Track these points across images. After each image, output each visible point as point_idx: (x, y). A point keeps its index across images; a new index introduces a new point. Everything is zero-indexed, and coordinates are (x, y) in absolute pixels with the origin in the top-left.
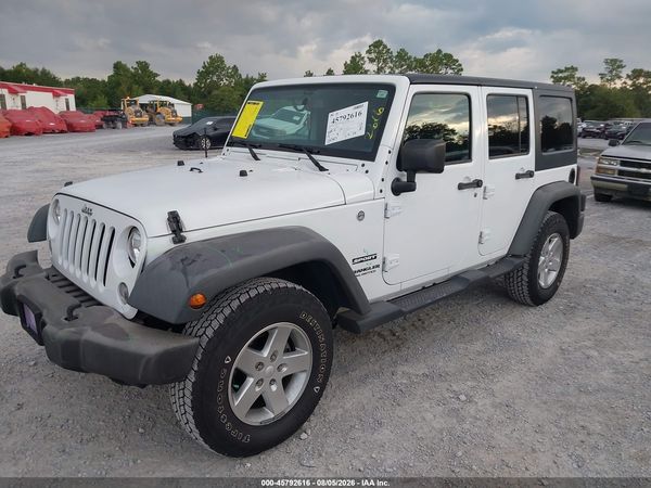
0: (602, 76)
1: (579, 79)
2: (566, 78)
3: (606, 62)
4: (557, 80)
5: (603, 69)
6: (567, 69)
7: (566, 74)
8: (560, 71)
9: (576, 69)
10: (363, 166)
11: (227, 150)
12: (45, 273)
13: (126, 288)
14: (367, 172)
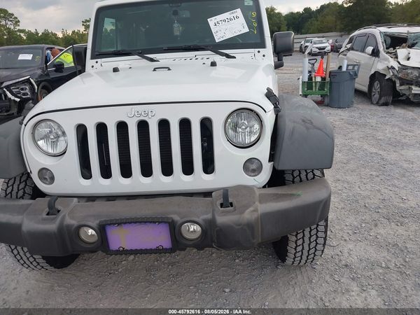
4: (87, 27)
8: (87, 21)
10: (259, 52)
11: (97, 62)
12: (75, 199)
13: (257, 161)
14: (264, 56)
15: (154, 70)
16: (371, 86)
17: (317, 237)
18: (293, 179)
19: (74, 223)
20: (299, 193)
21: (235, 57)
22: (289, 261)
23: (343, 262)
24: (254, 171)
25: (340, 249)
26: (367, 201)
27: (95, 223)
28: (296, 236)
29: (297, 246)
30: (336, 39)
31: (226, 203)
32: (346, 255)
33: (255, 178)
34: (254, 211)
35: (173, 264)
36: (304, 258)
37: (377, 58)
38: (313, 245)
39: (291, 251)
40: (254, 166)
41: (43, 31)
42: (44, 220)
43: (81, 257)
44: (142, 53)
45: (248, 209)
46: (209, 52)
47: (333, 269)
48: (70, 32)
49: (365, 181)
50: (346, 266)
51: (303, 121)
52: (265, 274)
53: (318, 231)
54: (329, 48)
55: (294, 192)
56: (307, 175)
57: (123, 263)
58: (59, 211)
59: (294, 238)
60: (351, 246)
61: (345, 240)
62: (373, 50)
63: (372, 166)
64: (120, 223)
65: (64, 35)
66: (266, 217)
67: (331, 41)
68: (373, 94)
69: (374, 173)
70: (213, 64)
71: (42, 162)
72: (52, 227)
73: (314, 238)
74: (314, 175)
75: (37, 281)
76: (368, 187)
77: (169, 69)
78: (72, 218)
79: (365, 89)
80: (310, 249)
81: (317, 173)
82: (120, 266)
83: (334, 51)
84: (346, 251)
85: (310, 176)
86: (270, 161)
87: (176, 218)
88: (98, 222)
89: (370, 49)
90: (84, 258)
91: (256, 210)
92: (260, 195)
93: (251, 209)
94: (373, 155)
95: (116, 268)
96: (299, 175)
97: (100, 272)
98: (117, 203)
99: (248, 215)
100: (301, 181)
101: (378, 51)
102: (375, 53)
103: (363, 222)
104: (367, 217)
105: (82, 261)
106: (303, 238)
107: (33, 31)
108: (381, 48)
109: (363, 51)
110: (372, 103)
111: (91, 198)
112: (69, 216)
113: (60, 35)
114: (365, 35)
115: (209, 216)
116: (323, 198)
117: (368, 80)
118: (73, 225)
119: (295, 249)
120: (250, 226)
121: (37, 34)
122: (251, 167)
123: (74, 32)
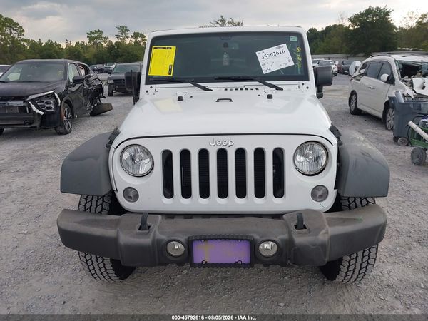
0: (118, 37)
1: (105, 38)
2: (97, 38)
3: (118, 27)
4: (92, 39)
5: (117, 32)
6: (96, 32)
7: (96, 35)
8: (92, 33)
9: (101, 32)
10: (303, 84)
11: (151, 88)
12: (160, 216)
13: (324, 188)
14: (307, 88)
15: (218, 101)
16: (385, 112)
17: (369, 258)
18: (349, 205)
19: (164, 237)
20: (361, 217)
21: (282, 89)
22: (339, 279)
23: (385, 282)
24: (321, 196)
25: (380, 270)
26: (398, 225)
27: (183, 239)
28: (350, 256)
29: (350, 265)
30: (342, 60)
31: (300, 225)
32: (387, 276)
33: (322, 203)
34: (325, 233)
35: (226, 279)
36: (355, 276)
37: (392, 86)
38: (364, 265)
39: (343, 269)
40: (320, 193)
41: (46, 41)
42: (137, 234)
43: (136, 270)
44: (194, 82)
45: (321, 230)
46: (257, 83)
47: (376, 288)
48: (74, 43)
49: (392, 206)
50: (389, 286)
51: (363, 154)
52: (313, 291)
53: (370, 252)
54: (337, 69)
55: (356, 217)
56: (361, 202)
57: (178, 276)
58: (149, 227)
59: (348, 258)
60: (390, 268)
61: (384, 262)
62: (388, 78)
63: (397, 192)
64: (206, 239)
65: (67, 45)
66: (334, 238)
67: (337, 63)
68: (388, 120)
69: (400, 199)
70: (270, 97)
71: (128, 182)
72: (146, 240)
73: (366, 258)
74: (368, 202)
75: (99, 290)
76: (397, 211)
77: (231, 101)
78: (162, 233)
79: (380, 115)
80: (361, 268)
81: (370, 200)
82: (176, 280)
83: (341, 73)
84: (385, 272)
85: (364, 202)
86: (335, 188)
87: (256, 237)
88: (186, 237)
89: (385, 76)
90: (139, 271)
91: (327, 233)
92: (327, 218)
93: (324, 231)
94: (396, 181)
95: (172, 281)
96: (354, 201)
97: (158, 285)
98: (194, 220)
99: (323, 237)
100: (356, 207)
101: (393, 79)
102: (391, 81)
103: (397, 245)
104: (400, 241)
105: (138, 274)
106: (356, 258)
107: (37, 40)
108: (397, 76)
109: (378, 77)
110: (387, 129)
111: (170, 216)
112: (159, 231)
113: (64, 46)
114: (379, 62)
115: (285, 236)
116: (381, 223)
117: (383, 106)
118: (163, 240)
119: (348, 268)
120: (323, 246)
121: (41, 43)
122: (319, 193)
123: (78, 43)
